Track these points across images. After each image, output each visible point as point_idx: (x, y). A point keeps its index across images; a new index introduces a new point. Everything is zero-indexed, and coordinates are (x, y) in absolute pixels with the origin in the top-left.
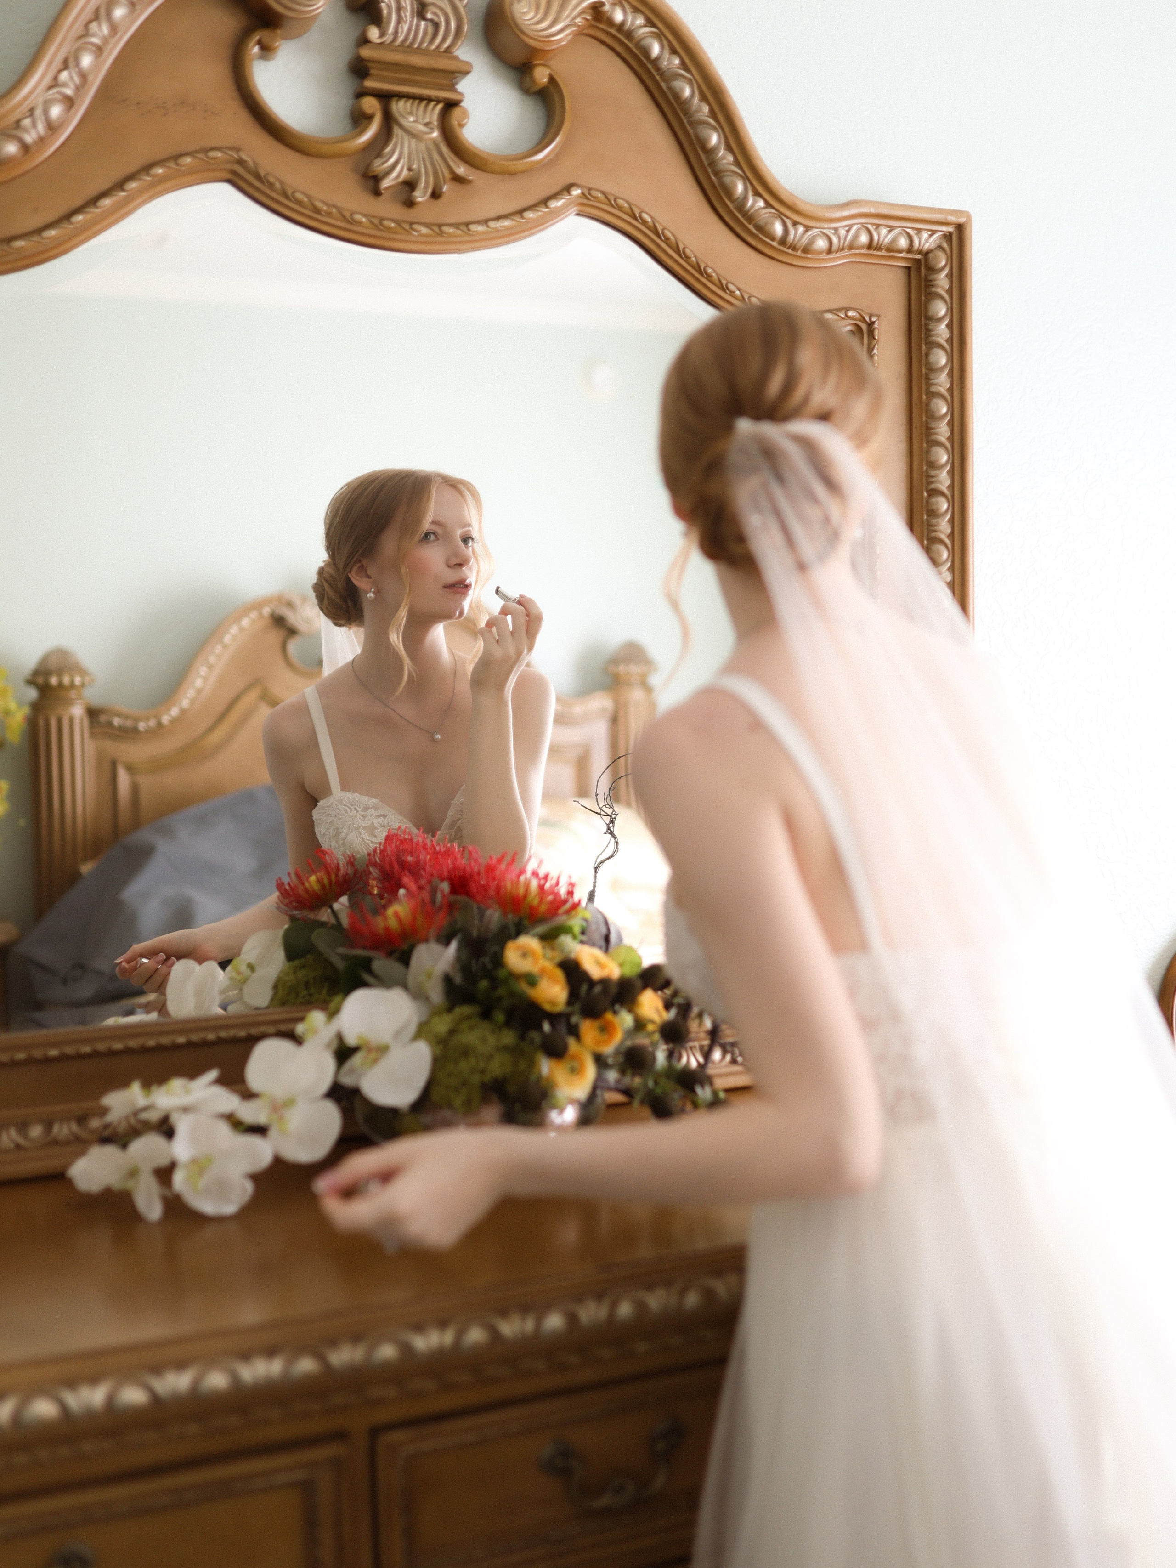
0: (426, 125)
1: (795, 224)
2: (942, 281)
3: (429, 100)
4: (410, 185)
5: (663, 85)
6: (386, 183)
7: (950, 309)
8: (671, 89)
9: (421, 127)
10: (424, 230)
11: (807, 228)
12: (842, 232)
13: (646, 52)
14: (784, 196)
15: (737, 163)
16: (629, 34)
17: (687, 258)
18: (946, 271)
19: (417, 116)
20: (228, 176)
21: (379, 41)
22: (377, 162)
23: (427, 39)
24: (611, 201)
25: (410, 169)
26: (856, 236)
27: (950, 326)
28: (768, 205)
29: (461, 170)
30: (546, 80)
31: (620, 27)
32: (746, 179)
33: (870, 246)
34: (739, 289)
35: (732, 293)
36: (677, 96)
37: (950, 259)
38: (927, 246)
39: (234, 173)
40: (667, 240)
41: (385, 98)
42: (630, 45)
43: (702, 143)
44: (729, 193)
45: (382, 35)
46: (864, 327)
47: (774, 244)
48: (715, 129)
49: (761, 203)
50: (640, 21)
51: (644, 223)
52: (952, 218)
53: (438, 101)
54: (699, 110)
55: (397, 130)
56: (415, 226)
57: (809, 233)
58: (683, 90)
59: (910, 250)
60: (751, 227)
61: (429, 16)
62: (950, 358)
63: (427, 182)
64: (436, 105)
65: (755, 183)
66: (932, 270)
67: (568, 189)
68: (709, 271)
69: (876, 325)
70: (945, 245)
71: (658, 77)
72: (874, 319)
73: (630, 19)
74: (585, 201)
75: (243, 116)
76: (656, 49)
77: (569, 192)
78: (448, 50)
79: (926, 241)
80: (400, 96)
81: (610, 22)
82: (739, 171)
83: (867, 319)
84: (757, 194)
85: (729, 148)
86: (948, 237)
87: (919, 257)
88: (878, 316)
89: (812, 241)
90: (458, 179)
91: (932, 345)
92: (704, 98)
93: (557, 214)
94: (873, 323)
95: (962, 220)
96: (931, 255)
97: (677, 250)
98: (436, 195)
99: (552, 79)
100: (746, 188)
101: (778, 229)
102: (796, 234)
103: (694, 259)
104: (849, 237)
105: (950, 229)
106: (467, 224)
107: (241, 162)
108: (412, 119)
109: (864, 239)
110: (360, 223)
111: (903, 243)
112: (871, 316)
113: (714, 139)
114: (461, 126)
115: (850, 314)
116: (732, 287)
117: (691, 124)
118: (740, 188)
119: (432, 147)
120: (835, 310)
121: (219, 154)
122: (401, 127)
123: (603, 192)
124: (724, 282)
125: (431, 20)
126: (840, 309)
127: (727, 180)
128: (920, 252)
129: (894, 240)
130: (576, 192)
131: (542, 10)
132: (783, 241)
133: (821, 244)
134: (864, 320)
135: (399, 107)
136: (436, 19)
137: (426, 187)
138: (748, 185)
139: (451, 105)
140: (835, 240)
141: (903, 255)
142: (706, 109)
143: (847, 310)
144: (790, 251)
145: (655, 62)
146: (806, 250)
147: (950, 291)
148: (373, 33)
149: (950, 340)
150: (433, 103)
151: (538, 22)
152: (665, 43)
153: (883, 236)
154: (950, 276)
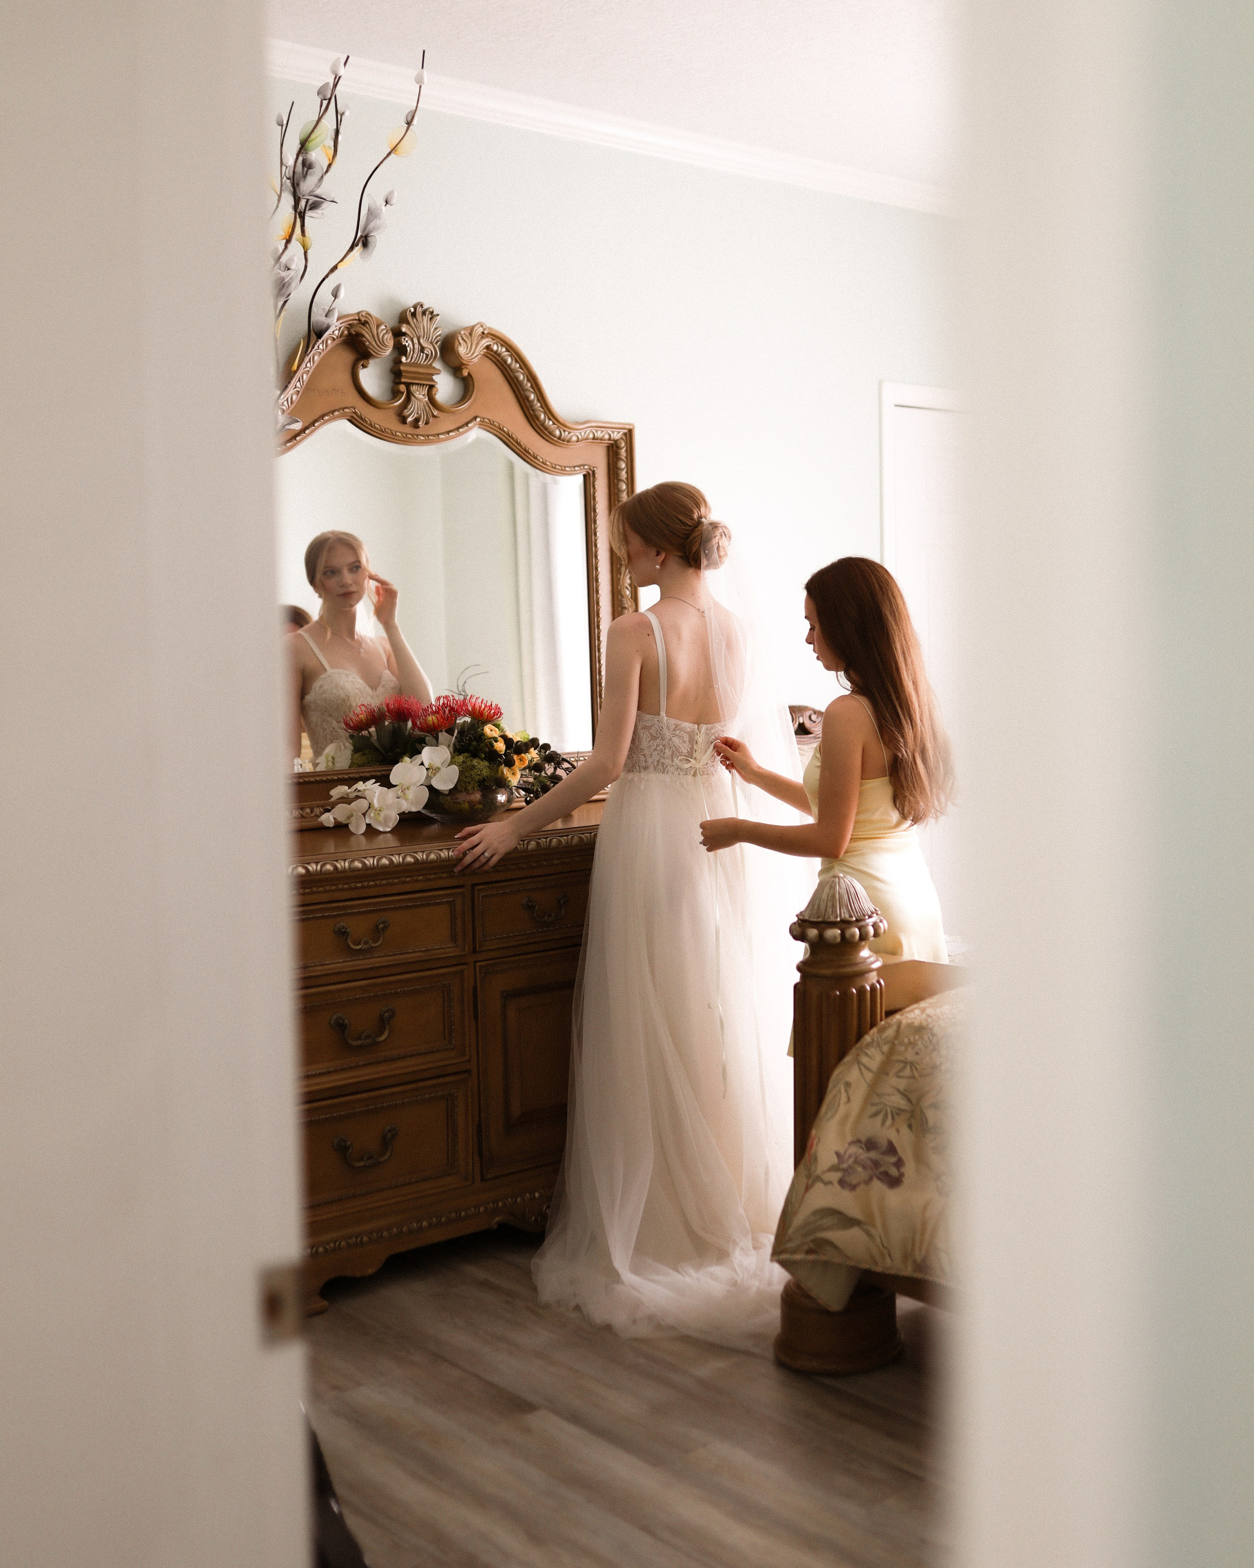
0: (423, 395)
1: (564, 431)
2: (623, 453)
3: (424, 385)
4: (417, 420)
5: (511, 374)
6: (409, 419)
7: (627, 465)
8: (515, 376)
9: (421, 396)
10: (422, 438)
11: (569, 433)
12: (583, 434)
13: (506, 362)
14: (561, 420)
15: (541, 406)
16: (499, 355)
17: (521, 446)
18: (625, 449)
19: (420, 392)
20: (349, 418)
21: (405, 362)
22: (405, 411)
23: (423, 361)
24: (492, 423)
25: (417, 414)
26: (589, 434)
27: (627, 472)
28: (554, 424)
29: (436, 413)
30: (467, 374)
31: (496, 352)
32: (545, 413)
33: (594, 439)
34: (541, 458)
35: (539, 460)
36: (517, 379)
37: (626, 443)
38: (616, 438)
39: (352, 417)
40: (513, 438)
41: (408, 385)
42: (499, 359)
43: (527, 398)
44: (538, 418)
45: (407, 359)
46: (591, 472)
47: (556, 439)
48: (533, 393)
49: (551, 423)
50: (504, 349)
51: (504, 432)
52: (628, 427)
53: (427, 385)
54: (527, 385)
55: (412, 398)
56: (419, 436)
57: (570, 435)
58: (520, 377)
59: (610, 439)
60: (546, 432)
61: (425, 352)
62: (627, 486)
63: (423, 418)
64: (426, 387)
65: (549, 415)
66: (618, 448)
67: (475, 418)
68: (530, 451)
70: (624, 438)
71: (510, 371)
72: (595, 469)
73: (500, 349)
74: (482, 423)
75: (355, 394)
76: (509, 360)
77: (476, 420)
78: (431, 365)
79: (616, 436)
80: (413, 384)
81: (492, 350)
82: (542, 410)
83: (592, 469)
84: (549, 419)
85: (538, 400)
86: (625, 434)
87: (613, 442)
88: (596, 468)
89: (571, 437)
90: (434, 416)
91: (620, 480)
92: (528, 380)
93: (471, 428)
94: (595, 471)
95: (631, 427)
96: (618, 442)
97: (517, 442)
98: (427, 423)
99: (469, 373)
100: (545, 416)
101: (557, 433)
102: (565, 435)
103: (524, 446)
104: (586, 436)
105: (626, 431)
106: (438, 435)
107: (355, 413)
108: (418, 393)
109: (591, 436)
110: (398, 436)
111: (607, 437)
112: (594, 468)
113: (532, 397)
114: (435, 394)
115: (586, 467)
116: (539, 458)
117: (522, 390)
118: (542, 416)
119: (425, 404)
120: (578, 465)
121: (348, 410)
122: (414, 396)
123: (488, 420)
124: (536, 455)
125: (426, 354)
126: (580, 465)
127: (537, 413)
128: (613, 440)
129: (603, 436)
130: (478, 420)
131: (466, 348)
132: (559, 438)
133: (574, 438)
134: (590, 469)
135: (413, 388)
136: (428, 353)
137: (423, 421)
138: (546, 416)
139: (431, 387)
140: (580, 437)
141: (606, 442)
142: (529, 385)
143: (584, 465)
144: (561, 442)
145: (509, 366)
146: (568, 441)
147: (626, 457)
148: (404, 359)
149: (627, 479)
150: (425, 386)
151: (467, 354)
152: (514, 359)
153: (599, 434)
154: (626, 451)
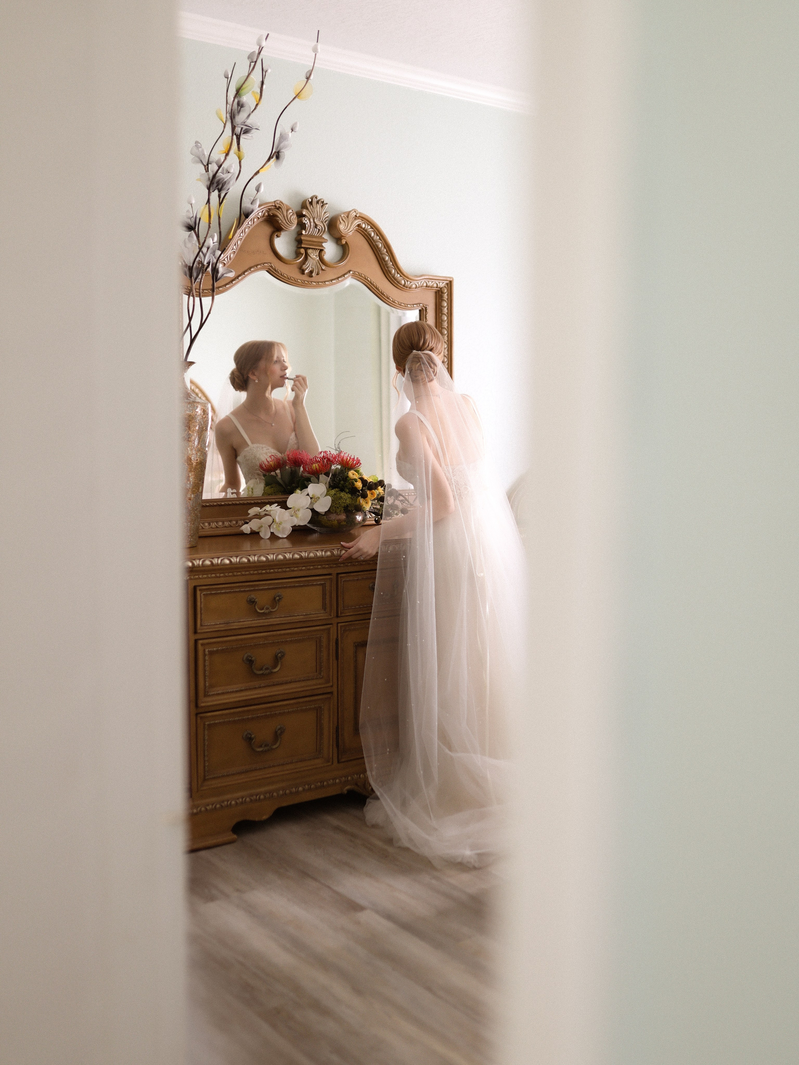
0: (316, 256)
1: (407, 281)
2: (445, 296)
3: (316, 249)
4: (311, 272)
5: (374, 243)
6: (306, 271)
7: (448, 304)
8: (376, 245)
9: (315, 256)
10: (315, 284)
11: (411, 282)
12: (419, 283)
13: (370, 235)
14: (405, 274)
15: (393, 265)
16: (366, 231)
17: (379, 290)
18: (447, 293)
19: (314, 254)
20: (267, 270)
21: (305, 234)
22: (304, 266)
23: (316, 233)
24: (360, 275)
25: (312, 268)
26: (423, 284)
27: (448, 309)
28: (401, 276)
29: (324, 267)
30: (345, 243)
31: (364, 229)
32: (395, 269)
33: (426, 286)
34: (392, 298)
35: (390, 300)
36: (377, 246)
37: (448, 290)
38: (441, 286)
39: (269, 269)
40: (374, 285)
41: (306, 249)
42: (366, 233)
43: (384, 259)
44: (390, 273)
45: (306, 232)
46: (424, 308)
47: (402, 286)
48: (388, 256)
49: (399, 276)
50: (369, 227)
51: (368, 280)
52: (449, 279)
53: (319, 249)
54: (384, 250)
55: (309, 257)
56: (312, 283)
57: (411, 283)
58: (379, 245)
59: (437, 288)
60: (395, 281)
61: (318, 228)
62: (448, 318)
63: (316, 271)
64: (318, 250)
65: (397, 270)
66: (442, 293)
67: (349, 271)
68: (385, 293)
69: (427, 308)
70: (446, 286)
71: (373, 242)
72: (427, 306)
73: (367, 227)
74: (354, 275)
75: (272, 254)
76: (373, 234)
77: (350, 273)
78: (321, 236)
79: (441, 285)
80: (310, 248)
81: (361, 227)
82: (393, 267)
83: (425, 306)
84: (398, 273)
85: (391, 261)
86: (447, 284)
87: (439, 289)
88: (428, 305)
89: (412, 285)
90: (322, 270)
91: (443, 314)
92: (385, 247)
93: (346, 278)
95: (451, 279)
96: (442, 289)
97: (376, 288)
98: (317, 274)
99: (346, 242)
100: (395, 271)
101: (403, 282)
102: (408, 284)
103: (381, 290)
104: (421, 285)
105: (448, 282)
106: (325, 282)
107: (271, 266)
108: (312, 254)
109: (425, 285)
110: (299, 282)
111: (435, 285)
112: (426, 306)
113: (387, 258)
114: (324, 255)
115: (421, 305)
116: (390, 298)
117: (381, 254)
118: (393, 271)
119: (317, 262)
120: (417, 304)
121: (266, 265)
122: (310, 256)
123: (358, 272)
124: (388, 296)
125: (318, 229)
126: (418, 304)
127: (390, 269)
128: (439, 288)
129: (433, 285)
130: (351, 272)
131: (344, 226)
132: (404, 286)
133: (414, 286)
134: (424, 306)
135: (310, 251)
136: (319, 228)
137: (315, 272)
138: (396, 271)
139: (321, 251)
140: (417, 285)
141: (435, 289)
142: (385, 250)
143: (420, 304)
144: (406, 288)
145: (372, 238)
146: (410, 288)
147: (448, 299)
148: (304, 232)
149: (448, 313)
150: (317, 250)
151: (345, 230)
152: (375, 233)
153: (430, 284)
154: (448, 295)
